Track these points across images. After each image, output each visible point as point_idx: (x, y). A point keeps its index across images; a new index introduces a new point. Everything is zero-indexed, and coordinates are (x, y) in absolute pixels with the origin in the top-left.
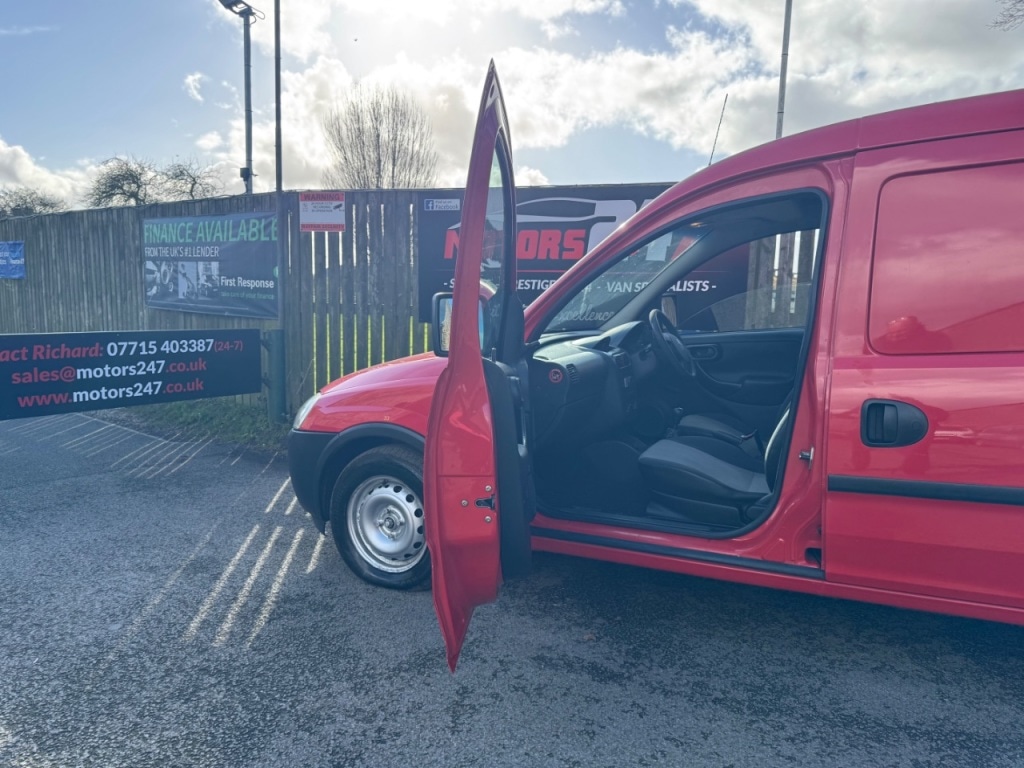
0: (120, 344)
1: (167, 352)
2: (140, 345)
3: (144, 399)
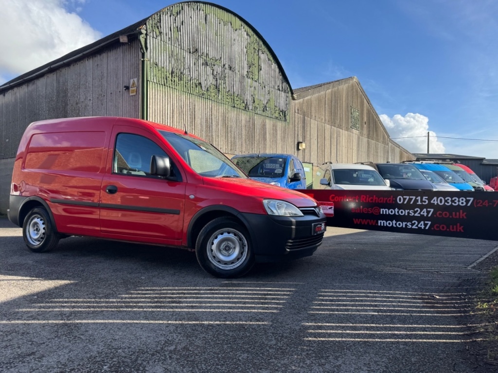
0: (404, 197)
1: (436, 204)
2: (417, 199)
3: (419, 231)
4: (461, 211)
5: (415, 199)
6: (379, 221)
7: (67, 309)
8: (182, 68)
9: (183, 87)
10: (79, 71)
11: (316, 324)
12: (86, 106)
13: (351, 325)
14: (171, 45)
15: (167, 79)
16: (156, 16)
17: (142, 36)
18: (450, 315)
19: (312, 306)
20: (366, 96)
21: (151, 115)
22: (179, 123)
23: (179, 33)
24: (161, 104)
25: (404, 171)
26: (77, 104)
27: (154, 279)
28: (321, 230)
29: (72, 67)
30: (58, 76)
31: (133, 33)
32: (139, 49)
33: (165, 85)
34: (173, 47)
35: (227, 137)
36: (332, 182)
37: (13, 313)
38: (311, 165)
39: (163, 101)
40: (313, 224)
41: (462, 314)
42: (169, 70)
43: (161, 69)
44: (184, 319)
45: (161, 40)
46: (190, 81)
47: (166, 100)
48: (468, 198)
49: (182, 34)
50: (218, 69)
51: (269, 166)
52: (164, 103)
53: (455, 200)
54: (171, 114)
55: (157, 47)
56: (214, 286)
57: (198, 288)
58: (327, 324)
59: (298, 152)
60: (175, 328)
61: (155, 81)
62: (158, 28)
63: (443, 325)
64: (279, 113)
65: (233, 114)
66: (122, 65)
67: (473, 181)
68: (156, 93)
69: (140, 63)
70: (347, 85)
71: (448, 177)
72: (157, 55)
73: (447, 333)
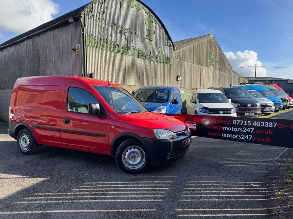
0: (237, 121)
1: (255, 125)
2: (245, 122)
3: (245, 141)
4: (270, 130)
5: (244, 122)
6: (223, 134)
7: (44, 202)
8: (107, 36)
9: (108, 47)
10: (45, 39)
11: (183, 210)
12: (51, 60)
13: (203, 209)
14: (100, 22)
15: (98, 44)
16: (90, 5)
17: (82, 18)
18: (259, 200)
19: (181, 195)
20: (218, 45)
21: (89, 66)
22: (106, 69)
23: (104, 14)
24: (95, 59)
25: (240, 92)
26: (45, 58)
27: (93, 176)
28: (188, 143)
29: (41, 36)
30: (33, 41)
31: (76, 16)
32: (81, 26)
33: (97, 47)
34: (101, 23)
35: (134, 76)
36: (197, 101)
37: (14, 205)
38: (185, 89)
39: (96, 57)
40: (183, 141)
41: (266, 199)
42: (99, 38)
43: (94, 38)
44: (109, 208)
45: (94, 20)
46: (112, 44)
47: (98, 56)
48: (274, 123)
49: (106, 15)
50: (128, 35)
51: (160, 94)
52: (96, 58)
53: (267, 123)
54: (101, 65)
55: (91, 24)
56: (126, 181)
57: (117, 182)
58: (189, 210)
59: (177, 82)
60: (103, 215)
61: (91, 45)
62: (91, 12)
63: (255, 208)
64: (166, 59)
65: (138, 62)
66: (71, 36)
67: (282, 95)
68: (92, 53)
69: (82, 34)
70: (206, 39)
71: (266, 94)
72: (91, 29)
73: (256, 215)
